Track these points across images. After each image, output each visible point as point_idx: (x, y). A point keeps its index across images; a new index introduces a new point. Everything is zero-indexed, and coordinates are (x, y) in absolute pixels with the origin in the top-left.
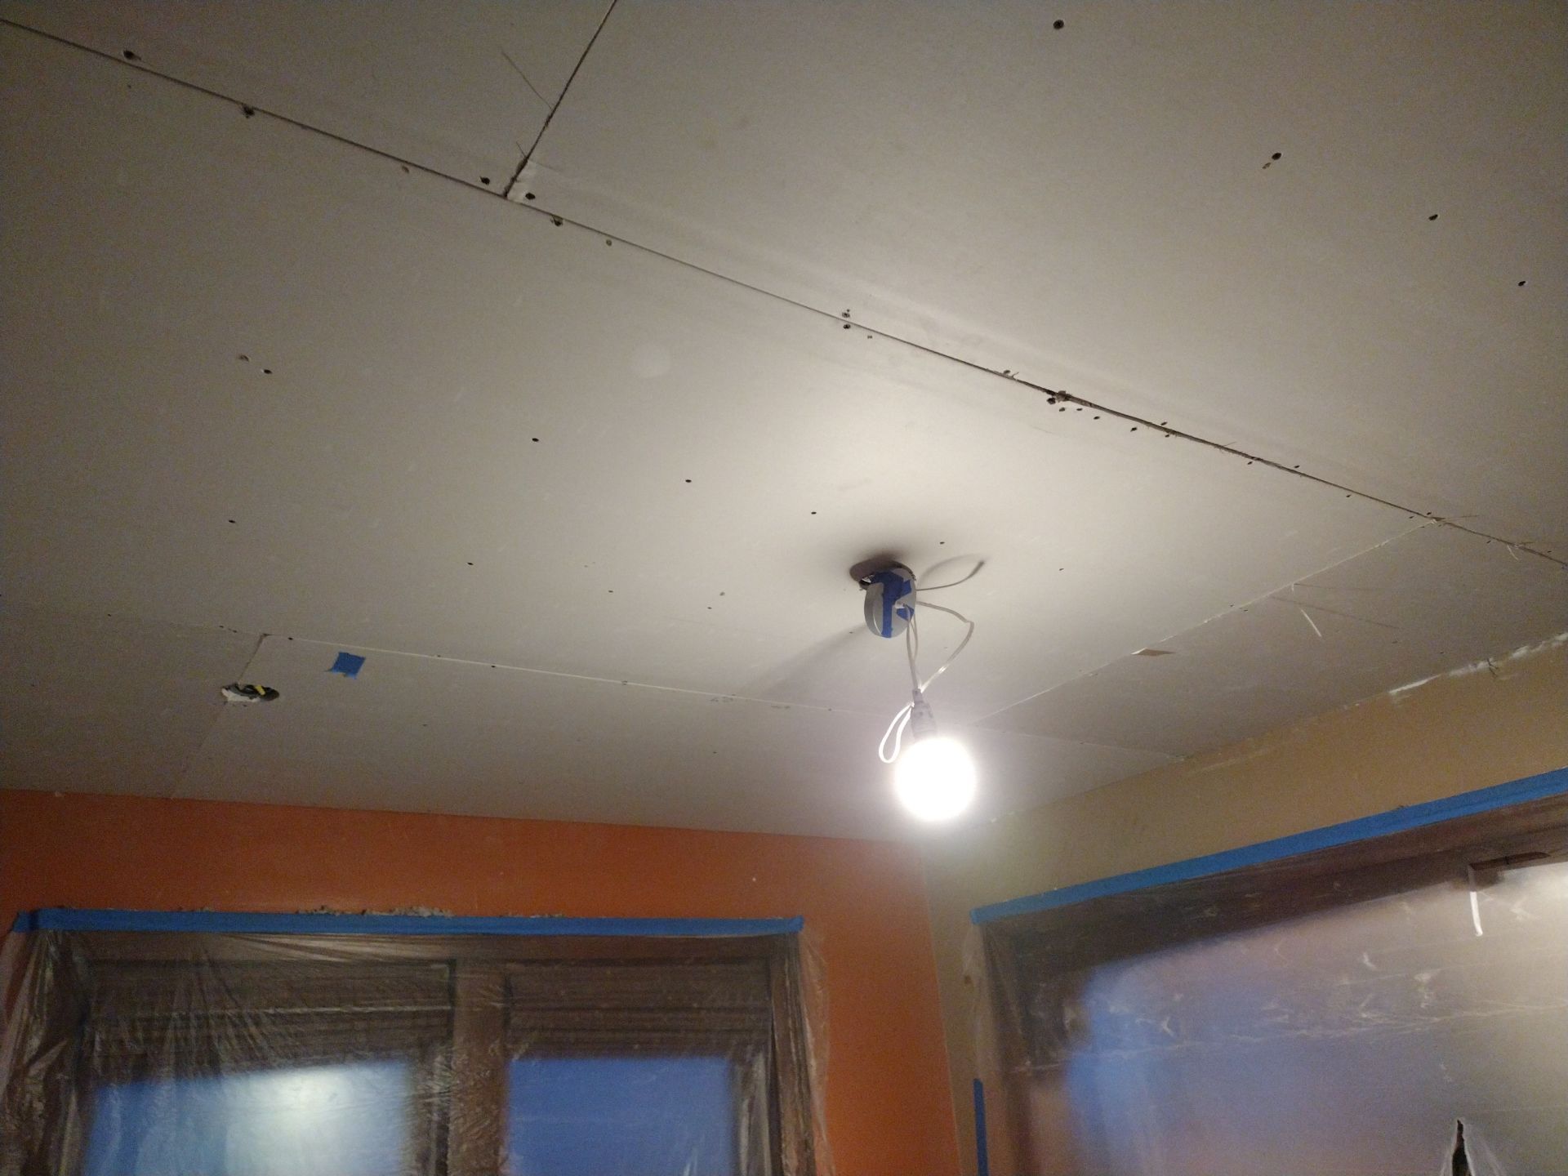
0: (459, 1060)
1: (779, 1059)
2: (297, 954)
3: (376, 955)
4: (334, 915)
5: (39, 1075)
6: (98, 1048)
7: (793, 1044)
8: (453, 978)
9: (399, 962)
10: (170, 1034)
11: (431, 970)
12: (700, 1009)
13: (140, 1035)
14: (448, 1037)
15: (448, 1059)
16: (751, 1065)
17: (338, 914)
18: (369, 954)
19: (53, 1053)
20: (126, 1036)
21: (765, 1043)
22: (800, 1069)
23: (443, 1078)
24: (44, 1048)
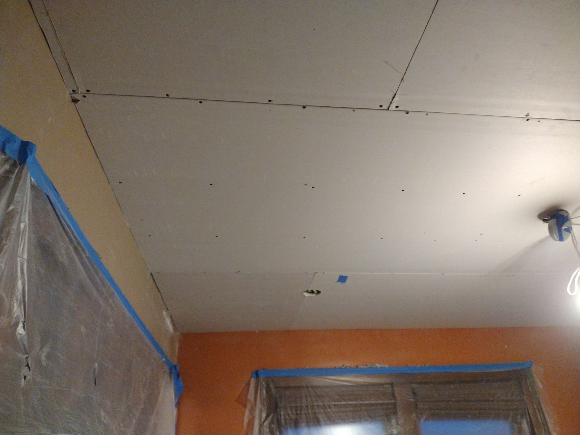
0: (401, 421)
1: (534, 421)
2: (338, 383)
3: (364, 382)
4: (347, 368)
5: (267, 425)
6: (282, 416)
7: (538, 415)
8: (393, 390)
9: (373, 385)
10: (303, 412)
11: (384, 387)
12: (493, 401)
13: (294, 412)
14: (395, 413)
15: (397, 421)
16: (520, 423)
17: (349, 368)
18: (361, 382)
19: (270, 418)
20: (290, 412)
21: (525, 414)
22: (544, 426)
23: (397, 428)
24: (267, 416)
